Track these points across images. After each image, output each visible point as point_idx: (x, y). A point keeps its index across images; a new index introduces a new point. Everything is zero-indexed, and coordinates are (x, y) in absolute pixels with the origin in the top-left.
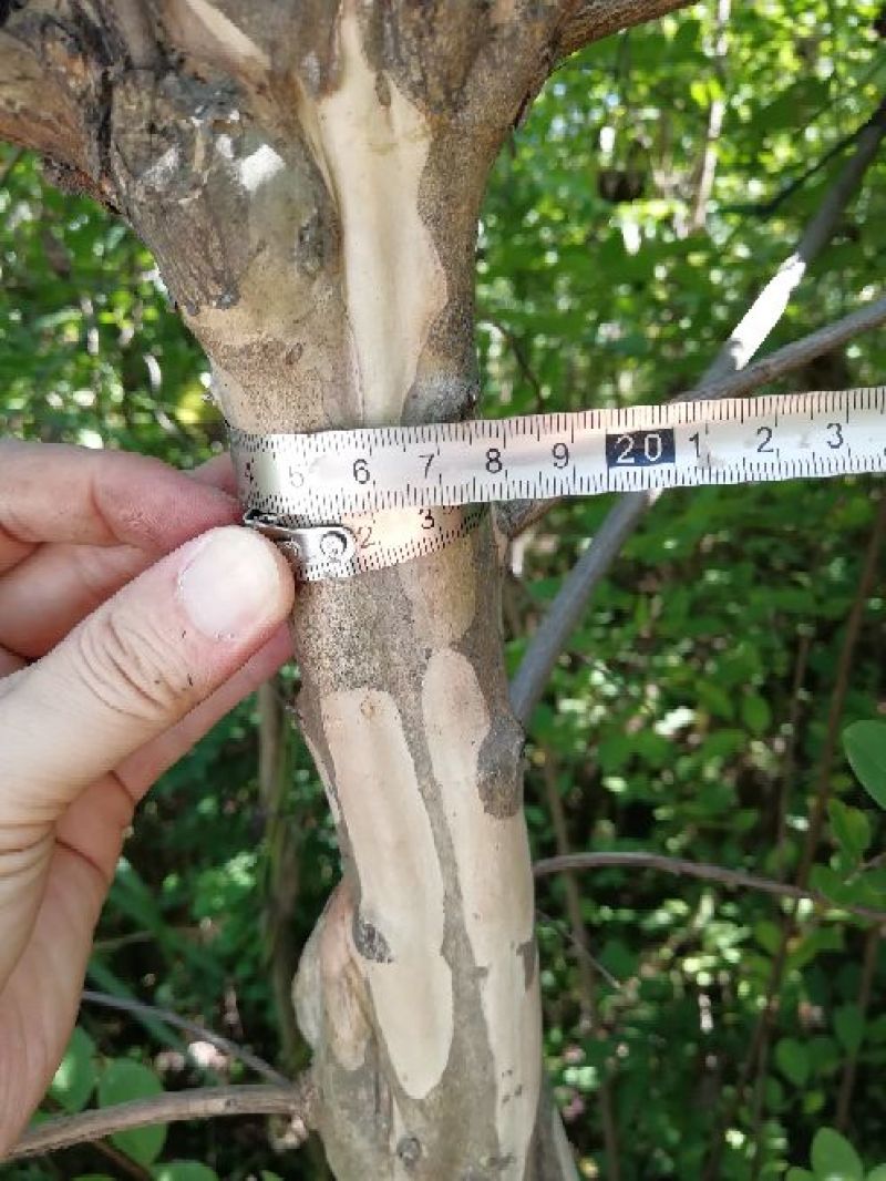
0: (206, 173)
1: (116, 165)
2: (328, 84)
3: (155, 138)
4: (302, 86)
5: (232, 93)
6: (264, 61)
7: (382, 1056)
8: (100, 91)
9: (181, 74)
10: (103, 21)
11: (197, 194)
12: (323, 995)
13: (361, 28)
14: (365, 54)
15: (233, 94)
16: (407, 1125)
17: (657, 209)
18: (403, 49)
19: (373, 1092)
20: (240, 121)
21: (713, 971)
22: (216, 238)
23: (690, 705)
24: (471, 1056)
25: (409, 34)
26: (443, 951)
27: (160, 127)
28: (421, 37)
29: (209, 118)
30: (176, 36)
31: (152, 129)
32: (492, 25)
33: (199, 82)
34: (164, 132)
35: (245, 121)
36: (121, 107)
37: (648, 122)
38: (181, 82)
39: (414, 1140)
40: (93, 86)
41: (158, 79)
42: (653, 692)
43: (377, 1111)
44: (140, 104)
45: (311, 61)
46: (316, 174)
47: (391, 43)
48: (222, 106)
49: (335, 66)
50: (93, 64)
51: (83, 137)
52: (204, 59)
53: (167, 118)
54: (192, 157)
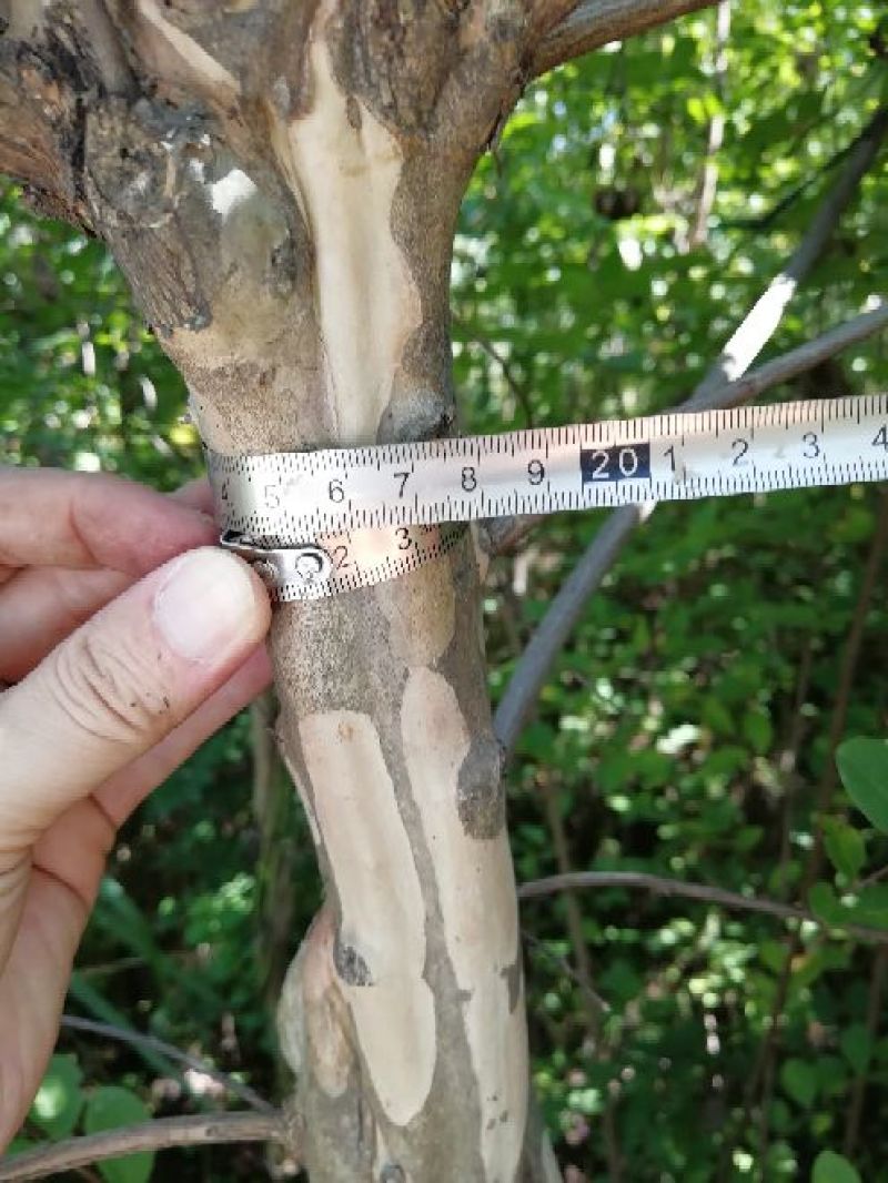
0: (177, 198)
1: (89, 189)
2: (299, 107)
3: (127, 164)
4: (273, 109)
5: (203, 118)
6: (235, 85)
7: (364, 1082)
8: (74, 117)
9: (154, 100)
10: (78, 47)
11: (169, 216)
12: (306, 1021)
13: (331, 53)
14: (335, 78)
15: (205, 117)
16: (391, 1152)
17: (657, 224)
18: (373, 71)
19: (356, 1118)
20: (211, 146)
21: (720, 991)
22: (187, 261)
23: (694, 722)
24: (455, 1083)
25: (380, 57)
26: (425, 975)
27: (132, 152)
28: (390, 60)
29: (180, 143)
30: (149, 62)
31: (124, 153)
32: (462, 47)
33: (171, 108)
34: (136, 158)
35: (217, 145)
36: (94, 133)
37: (648, 140)
38: (153, 106)
39: (398, 1167)
40: (68, 111)
41: (130, 104)
42: (656, 708)
43: (361, 1138)
44: (113, 129)
45: (282, 86)
46: (289, 197)
47: (361, 66)
48: (194, 131)
49: (305, 90)
50: (68, 89)
51: (57, 163)
52: (175, 84)
53: (139, 143)
54: (164, 182)
